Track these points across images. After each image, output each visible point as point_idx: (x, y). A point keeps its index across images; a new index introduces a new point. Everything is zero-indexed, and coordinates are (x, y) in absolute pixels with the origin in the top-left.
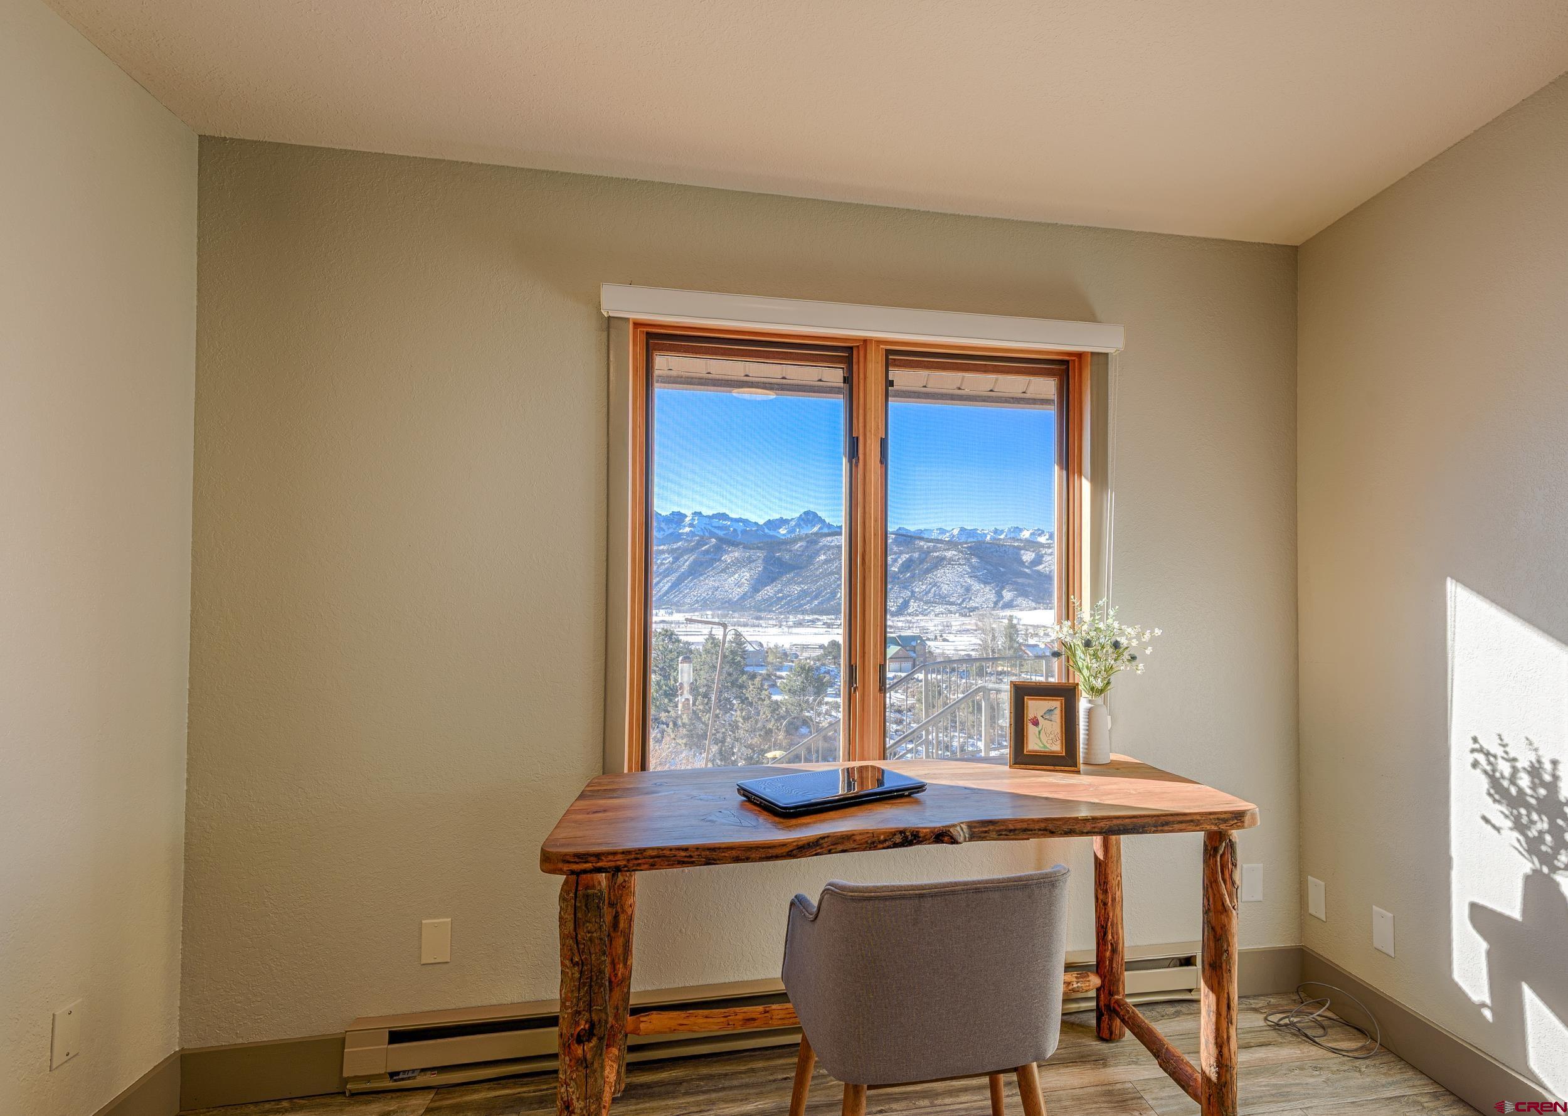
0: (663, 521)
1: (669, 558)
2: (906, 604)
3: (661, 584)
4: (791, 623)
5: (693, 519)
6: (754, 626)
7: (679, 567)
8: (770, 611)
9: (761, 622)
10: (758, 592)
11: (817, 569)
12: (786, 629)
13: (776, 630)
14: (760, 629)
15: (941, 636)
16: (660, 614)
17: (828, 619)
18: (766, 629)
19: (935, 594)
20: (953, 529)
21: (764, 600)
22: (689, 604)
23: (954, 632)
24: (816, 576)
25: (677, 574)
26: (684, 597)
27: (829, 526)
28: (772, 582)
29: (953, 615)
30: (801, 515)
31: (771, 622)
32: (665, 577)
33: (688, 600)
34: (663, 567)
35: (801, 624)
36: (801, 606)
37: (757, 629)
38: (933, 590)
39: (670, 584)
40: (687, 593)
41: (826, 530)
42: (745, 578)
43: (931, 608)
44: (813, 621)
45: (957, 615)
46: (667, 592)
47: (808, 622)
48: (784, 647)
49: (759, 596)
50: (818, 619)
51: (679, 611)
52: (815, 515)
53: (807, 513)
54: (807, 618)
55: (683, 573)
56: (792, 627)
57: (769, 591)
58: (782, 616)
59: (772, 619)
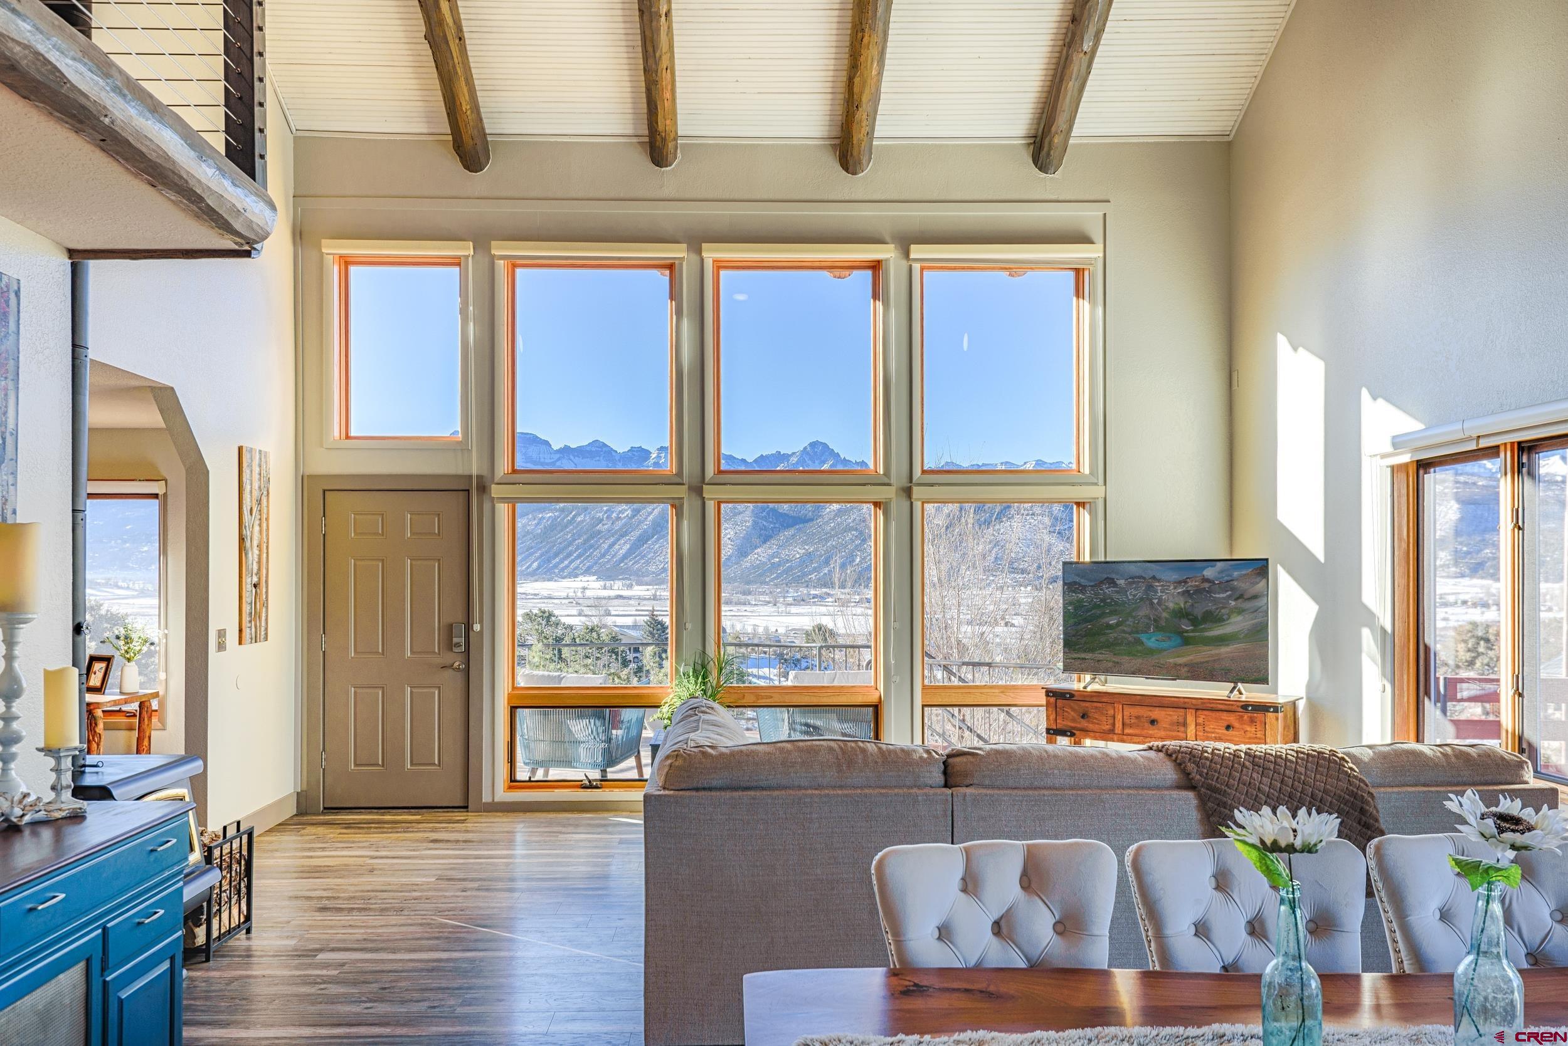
0: (619, 461)
1: (627, 510)
2: (953, 572)
3: (617, 547)
4: (791, 599)
5: (659, 457)
6: (739, 603)
7: (640, 522)
8: (764, 583)
9: (749, 597)
10: (746, 556)
11: (827, 523)
12: (782, 608)
13: (769, 609)
14: (748, 608)
15: (1003, 618)
16: (616, 587)
17: (842, 593)
18: (755, 608)
19: (996, 558)
20: (1025, 463)
21: (754, 568)
22: (654, 573)
23: (1024, 613)
24: (827, 534)
25: (637, 533)
26: (648, 563)
27: (845, 461)
28: (765, 542)
29: (1022, 588)
30: (805, 448)
31: (762, 598)
32: (622, 536)
33: (652, 568)
34: (620, 523)
35: (803, 600)
36: (805, 575)
37: (743, 608)
38: (994, 552)
39: (628, 546)
40: (652, 558)
41: (840, 467)
42: (729, 536)
43: (991, 578)
44: (821, 598)
45: (1029, 588)
46: (625, 557)
47: (814, 598)
48: (779, 631)
49: (747, 562)
50: (828, 594)
51: (640, 584)
52: (825, 446)
53: (813, 445)
54: (813, 592)
55: (645, 531)
56: (791, 605)
57: (761, 554)
58: (779, 590)
59: (763, 593)
